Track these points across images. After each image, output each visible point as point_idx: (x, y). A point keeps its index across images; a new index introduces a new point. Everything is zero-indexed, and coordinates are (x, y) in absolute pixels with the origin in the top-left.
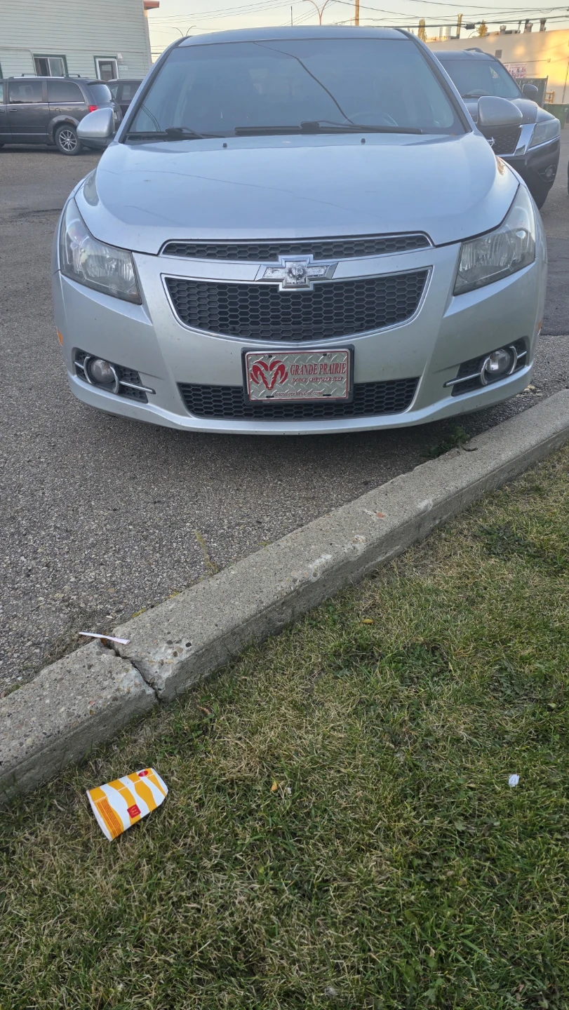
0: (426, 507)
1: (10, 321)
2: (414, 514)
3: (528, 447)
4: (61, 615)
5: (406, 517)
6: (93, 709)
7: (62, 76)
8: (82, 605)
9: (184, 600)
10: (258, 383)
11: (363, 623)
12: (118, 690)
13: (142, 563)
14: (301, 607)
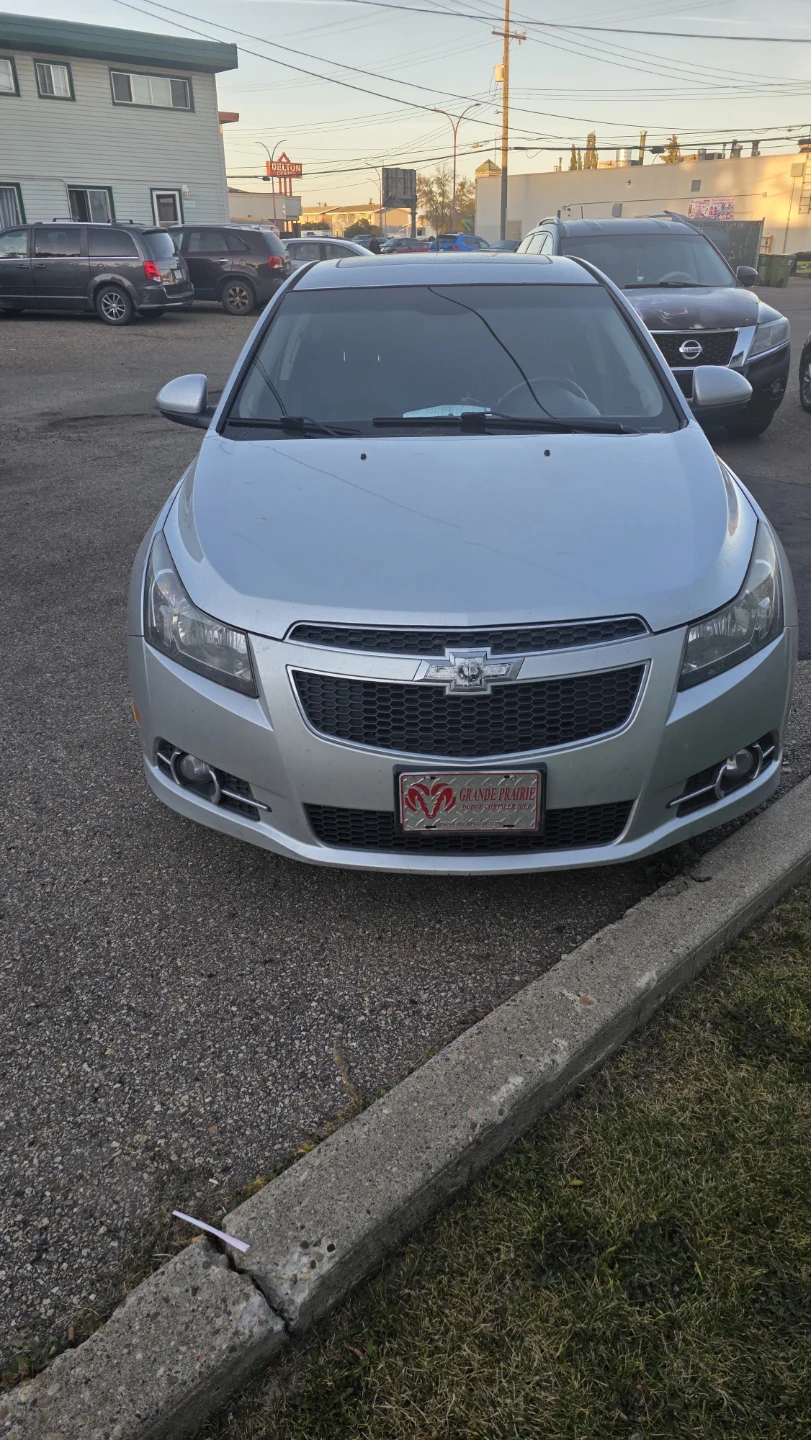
0: (648, 984)
1: (47, 621)
2: (632, 997)
3: (780, 873)
4: (145, 1176)
5: (622, 1004)
6: (203, 1370)
7: (109, 222)
8: (174, 1158)
9: (321, 1165)
10: (415, 810)
11: (570, 1187)
12: (236, 1333)
13: (253, 1077)
14: (482, 1160)
